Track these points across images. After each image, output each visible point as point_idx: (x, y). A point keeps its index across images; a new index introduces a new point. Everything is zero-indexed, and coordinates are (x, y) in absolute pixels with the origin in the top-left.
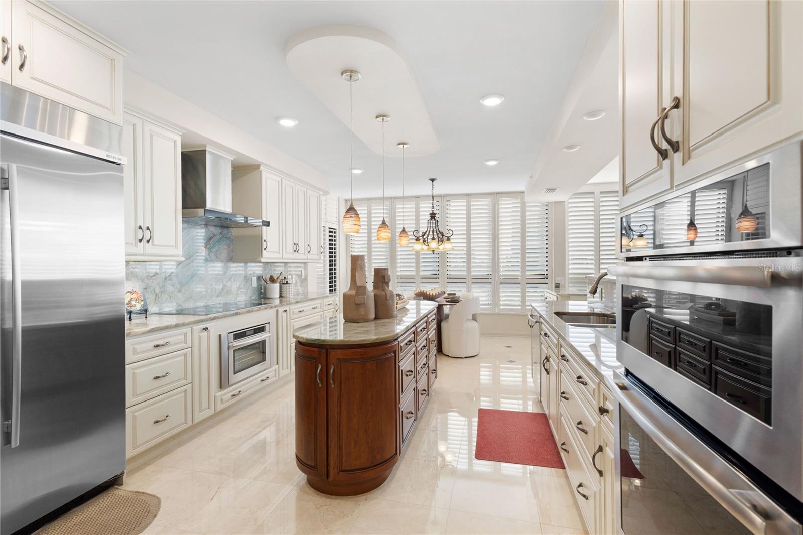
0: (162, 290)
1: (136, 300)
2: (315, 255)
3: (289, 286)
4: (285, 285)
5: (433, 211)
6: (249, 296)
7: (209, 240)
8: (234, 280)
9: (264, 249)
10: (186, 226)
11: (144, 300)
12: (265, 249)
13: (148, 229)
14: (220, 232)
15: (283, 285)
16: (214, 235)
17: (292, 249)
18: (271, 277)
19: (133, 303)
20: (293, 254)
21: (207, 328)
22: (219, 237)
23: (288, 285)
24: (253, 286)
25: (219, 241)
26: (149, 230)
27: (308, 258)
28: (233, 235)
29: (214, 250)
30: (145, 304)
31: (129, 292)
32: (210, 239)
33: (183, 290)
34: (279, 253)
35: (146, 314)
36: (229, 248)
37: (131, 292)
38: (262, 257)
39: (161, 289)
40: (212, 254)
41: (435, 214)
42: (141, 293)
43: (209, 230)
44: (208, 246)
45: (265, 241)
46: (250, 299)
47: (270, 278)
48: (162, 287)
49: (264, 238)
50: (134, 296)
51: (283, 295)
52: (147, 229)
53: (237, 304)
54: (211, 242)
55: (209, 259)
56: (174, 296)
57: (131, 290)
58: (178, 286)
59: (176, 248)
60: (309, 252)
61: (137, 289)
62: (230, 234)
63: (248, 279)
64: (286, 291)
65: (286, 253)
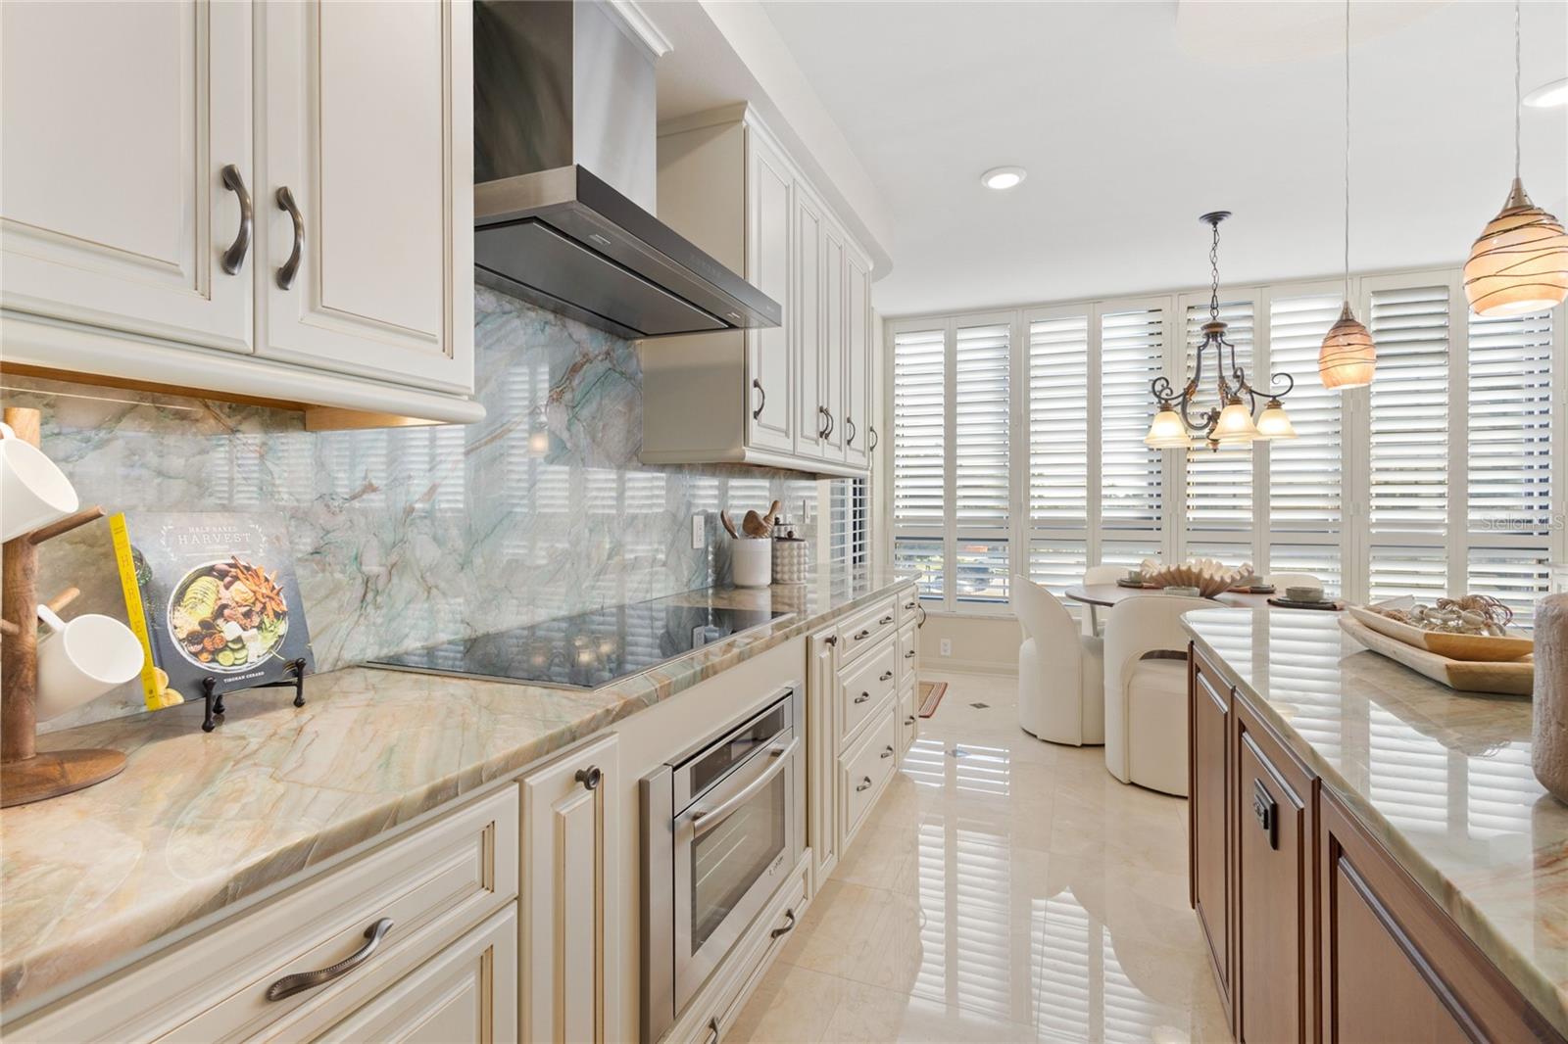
0: (394, 558)
1: (247, 615)
2: (859, 451)
3: (799, 548)
4: (787, 544)
5: (1214, 318)
6: (685, 580)
7: (567, 376)
8: (645, 526)
9: (751, 415)
10: (490, 300)
11: (296, 616)
12: (756, 414)
13: (284, 201)
14: (605, 348)
15: (779, 545)
16: (587, 359)
17: (815, 427)
18: (751, 516)
19: (230, 630)
20: (817, 443)
21: (596, 775)
22: (600, 367)
23: (795, 544)
24: (695, 547)
25: (602, 380)
26: (295, 214)
27: (849, 461)
28: (642, 365)
29: (585, 413)
30: (299, 632)
31: (209, 571)
32: (575, 369)
33: (478, 561)
34: (787, 435)
35: (299, 686)
36: (631, 410)
37: (222, 575)
38: (746, 442)
39: (388, 554)
40: (579, 428)
41: (1222, 325)
42: (278, 578)
43: (570, 336)
44: (568, 396)
45: (756, 384)
46: (686, 590)
47: (746, 520)
48: (394, 545)
49: (753, 376)
50: (240, 591)
51: (779, 576)
52: (282, 207)
53: (651, 609)
54: (576, 382)
55: (569, 445)
56: (442, 585)
57: (220, 564)
58: (460, 544)
59: (448, 349)
60: (849, 442)
61: (258, 557)
62: (635, 361)
63: (682, 525)
64: (792, 565)
65: (802, 436)
